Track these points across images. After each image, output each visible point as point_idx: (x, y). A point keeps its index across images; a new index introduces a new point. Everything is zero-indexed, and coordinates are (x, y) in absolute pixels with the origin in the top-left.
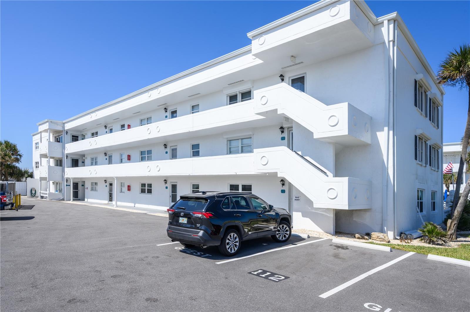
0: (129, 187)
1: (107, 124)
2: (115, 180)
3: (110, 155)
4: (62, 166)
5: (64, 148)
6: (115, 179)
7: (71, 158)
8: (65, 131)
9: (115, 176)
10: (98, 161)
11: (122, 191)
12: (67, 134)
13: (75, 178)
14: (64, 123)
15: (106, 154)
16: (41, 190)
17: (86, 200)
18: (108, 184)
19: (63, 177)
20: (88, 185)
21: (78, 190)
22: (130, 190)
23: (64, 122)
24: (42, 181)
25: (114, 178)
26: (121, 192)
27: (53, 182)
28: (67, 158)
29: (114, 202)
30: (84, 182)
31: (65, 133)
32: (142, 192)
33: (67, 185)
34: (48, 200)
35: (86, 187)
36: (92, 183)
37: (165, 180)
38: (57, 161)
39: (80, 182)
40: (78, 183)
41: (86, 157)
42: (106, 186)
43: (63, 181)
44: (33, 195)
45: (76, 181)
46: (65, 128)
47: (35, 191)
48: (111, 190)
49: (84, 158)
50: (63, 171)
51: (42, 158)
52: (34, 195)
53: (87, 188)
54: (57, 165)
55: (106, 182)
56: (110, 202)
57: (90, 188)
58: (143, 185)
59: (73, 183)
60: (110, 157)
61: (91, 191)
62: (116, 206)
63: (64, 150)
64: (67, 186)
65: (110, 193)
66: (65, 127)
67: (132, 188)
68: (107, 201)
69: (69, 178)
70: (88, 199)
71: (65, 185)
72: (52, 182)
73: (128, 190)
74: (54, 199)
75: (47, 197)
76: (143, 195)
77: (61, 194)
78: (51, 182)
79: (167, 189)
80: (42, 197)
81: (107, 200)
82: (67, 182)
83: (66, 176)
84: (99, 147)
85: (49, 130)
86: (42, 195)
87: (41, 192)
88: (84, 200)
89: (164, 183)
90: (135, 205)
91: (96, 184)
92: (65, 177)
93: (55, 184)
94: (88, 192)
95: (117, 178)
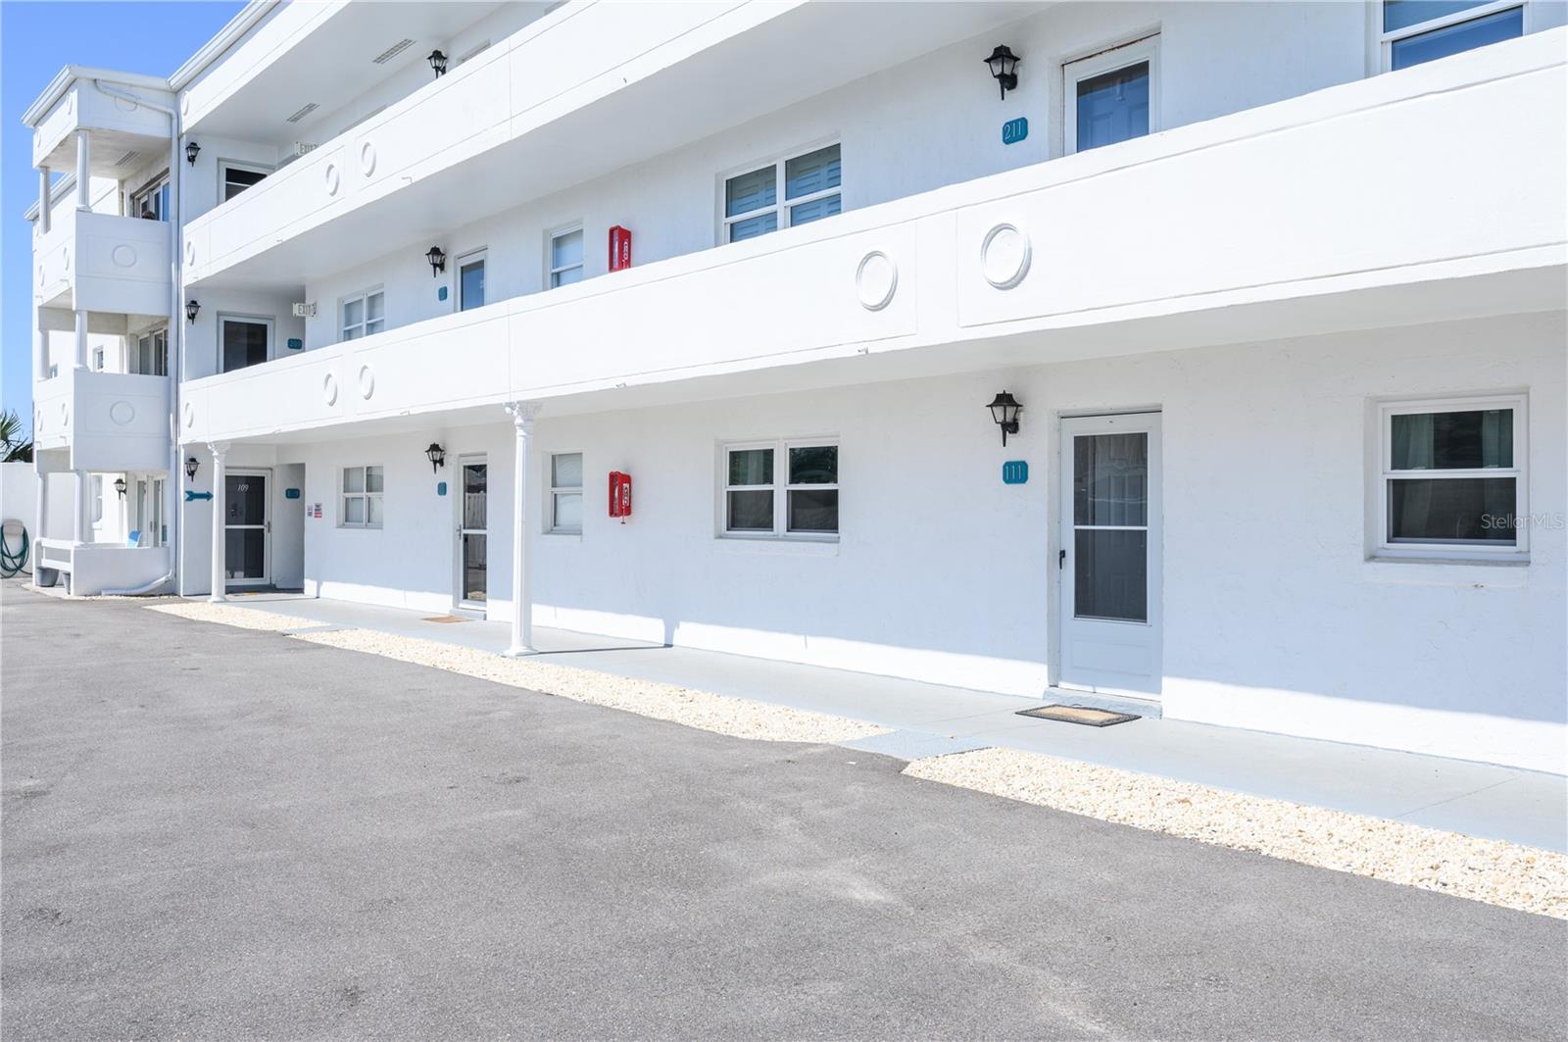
0: (619, 483)
1: (448, 41)
2: (520, 432)
3: (466, 262)
4: (166, 374)
5: (173, 252)
6: (519, 421)
7: (219, 314)
8: (184, 140)
9: (514, 399)
10: (385, 317)
11: (562, 518)
12: (192, 159)
13: (236, 446)
14: (177, 93)
15: (438, 260)
16: (43, 535)
17: (310, 586)
18: (453, 475)
19: (168, 441)
20: (323, 488)
21: (262, 523)
22: (628, 511)
23: (175, 80)
24: (52, 476)
25: (511, 423)
26: (554, 525)
27: (120, 481)
28: (192, 317)
29: (499, 609)
30: (299, 469)
31: (184, 155)
32: (734, 523)
33: (192, 496)
34: (73, 596)
35: (310, 499)
36: (347, 471)
37: (1004, 400)
38: (144, 344)
39: (276, 470)
40: (262, 479)
41: (309, 301)
42: (442, 489)
43: (169, 468)
44: (9, 563)
45: (249, 465)
46: (183, 118)
47: (25, 536)
48: (475, 517)
49: (296, 309)
50: (171, 405)
51: (53, 334)
52: (17, 561)
53: (318, 508)
54: (144, 371)
55: (441, 462)
56: (464, 604)
57: (333, 509)
58: (746, 465)
59: (231, 482)
60: (473, 272)
61: (342, 526)
62: (523, 649)
63: (178, 268)
64: (196, 500)
65: (466, 538)
66: (183, 110)
67: (643, 494)
68: (450, 598)
69: (204, 445)
70: (325, 585)
71: (183, 496)
72: (117, 476)
73: (612, 513)
74: (112, 590)
75: (69, 574)
76: (750, 545)
77: (160, 551)
78: (109, 480)
79: (1015, 488)
80: (50, 577)
81: (446, 593)
82: (191, 474)
83: (186, 436)
84: (396, 184)
85: (80, 140)
86: (47, 563)
87: (47, 543)
88: (300, 590)
89: (988, 424)
90: (669, 634)
91: (373, 482)
92: (182, 440)
93: (133, 490)
94: (323, 535)
95: (529, 409)
